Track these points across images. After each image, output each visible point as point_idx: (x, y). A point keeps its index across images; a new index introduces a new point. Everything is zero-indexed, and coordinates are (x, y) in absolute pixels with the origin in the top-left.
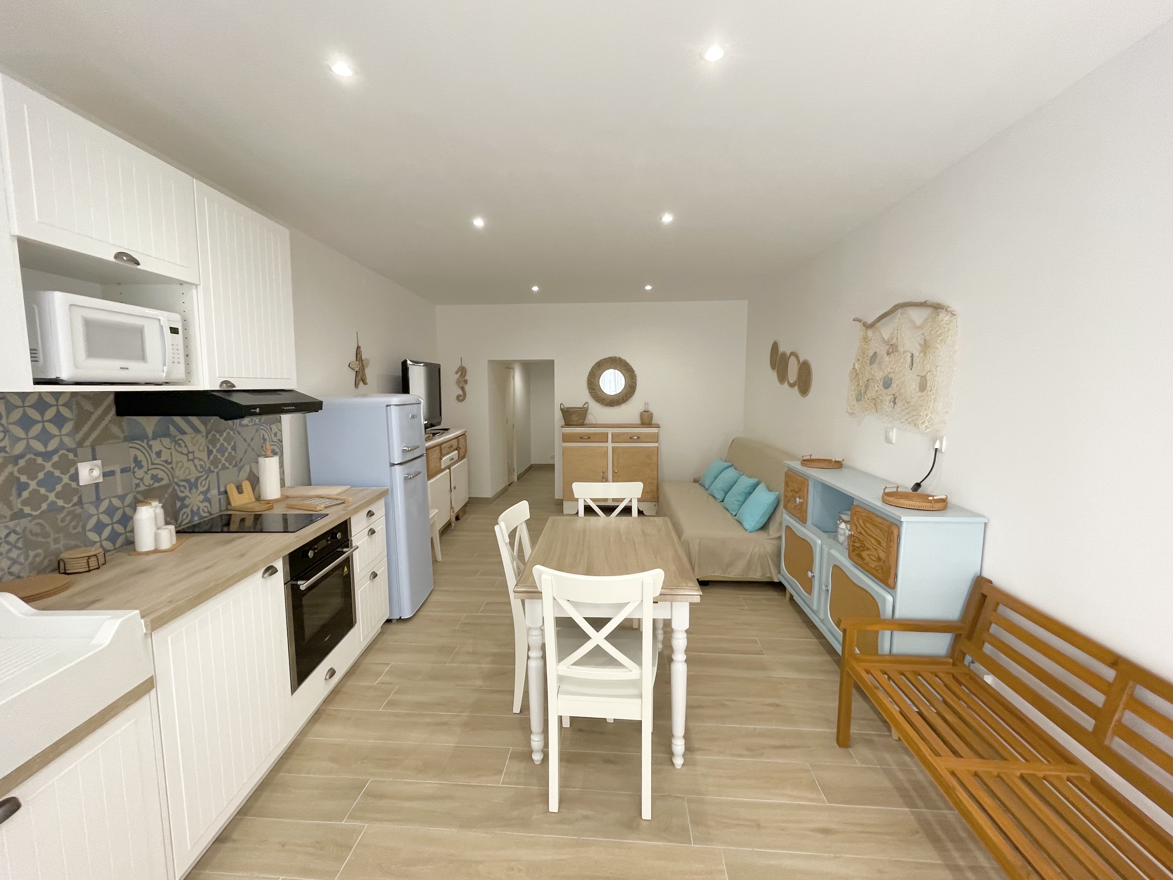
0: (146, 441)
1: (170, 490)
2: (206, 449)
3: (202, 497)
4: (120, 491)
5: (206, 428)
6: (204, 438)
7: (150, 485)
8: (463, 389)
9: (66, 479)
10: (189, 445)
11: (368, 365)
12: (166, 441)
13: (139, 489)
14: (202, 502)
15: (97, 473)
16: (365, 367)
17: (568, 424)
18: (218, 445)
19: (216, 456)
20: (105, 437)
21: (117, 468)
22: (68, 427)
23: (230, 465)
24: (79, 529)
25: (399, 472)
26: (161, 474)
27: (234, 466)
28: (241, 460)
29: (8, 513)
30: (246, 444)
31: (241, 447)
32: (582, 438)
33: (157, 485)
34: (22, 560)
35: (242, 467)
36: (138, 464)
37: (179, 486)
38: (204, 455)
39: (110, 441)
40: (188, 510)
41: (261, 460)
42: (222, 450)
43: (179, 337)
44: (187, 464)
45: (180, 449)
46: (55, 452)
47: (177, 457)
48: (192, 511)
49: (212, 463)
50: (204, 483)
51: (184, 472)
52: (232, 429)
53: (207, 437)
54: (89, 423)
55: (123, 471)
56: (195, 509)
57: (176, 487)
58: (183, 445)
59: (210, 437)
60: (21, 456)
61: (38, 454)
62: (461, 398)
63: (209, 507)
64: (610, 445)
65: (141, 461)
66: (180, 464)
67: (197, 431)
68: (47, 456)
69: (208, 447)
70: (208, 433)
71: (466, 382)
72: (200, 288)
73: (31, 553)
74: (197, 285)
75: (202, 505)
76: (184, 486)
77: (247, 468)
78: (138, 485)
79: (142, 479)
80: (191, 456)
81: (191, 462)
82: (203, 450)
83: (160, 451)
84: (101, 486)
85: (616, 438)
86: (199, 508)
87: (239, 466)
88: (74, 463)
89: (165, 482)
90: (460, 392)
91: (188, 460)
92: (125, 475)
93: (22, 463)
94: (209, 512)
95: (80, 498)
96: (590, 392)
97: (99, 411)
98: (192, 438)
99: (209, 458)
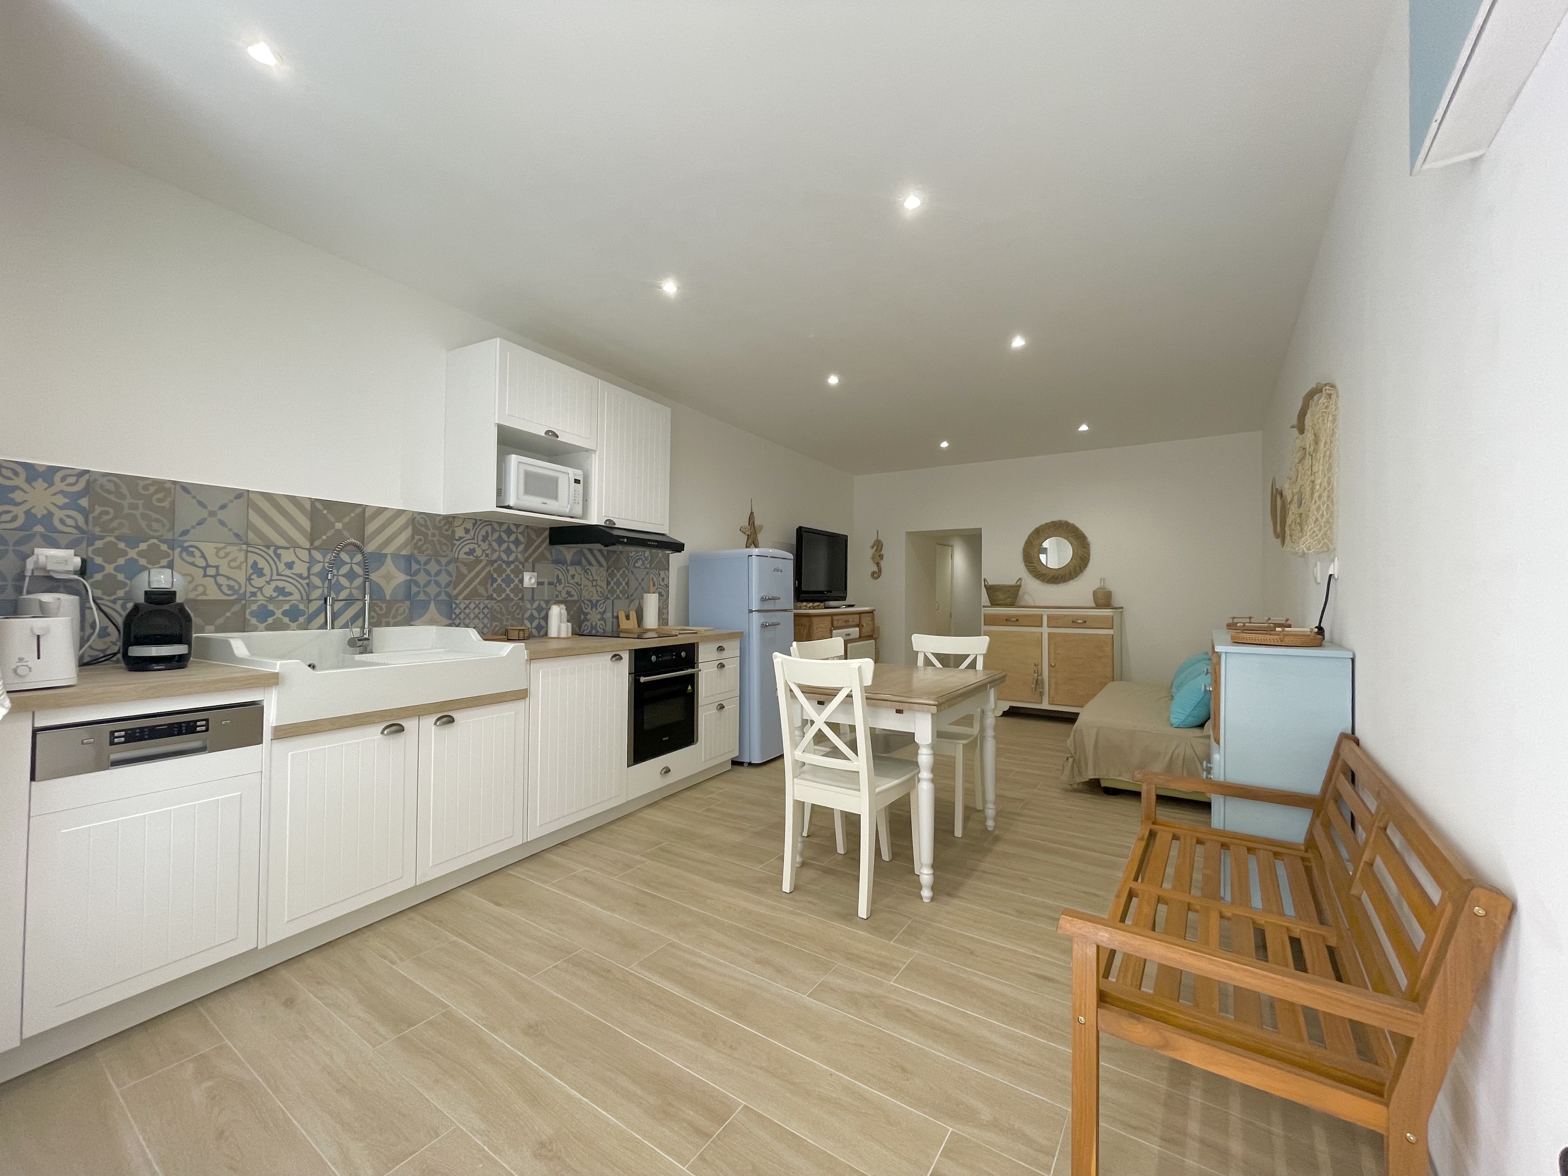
0: (565, 565)
1: (578, 604)
2: (606, 579)
3: (599, 616)
4: (546, 598)
5: (607, 564)
6: (605, 572)
7: (564, 598)
8: (878, 564)
9: (516, 581)
10: (594, 575)
11: (761, 530)
12: (579, 568)
13: (557, 599)
14: (599, 620)
15: (533, 581)
16: (757, 532)
17: (994, 603)
18: (615, 579)
19: (612, 587)
20: (541, 559)
21: (546, 580)
22: (521, 548)
23: (623, 596)
24: (520, 616)
25: (756, 620)
26: (573, 592)
27: (626, 598)
28: (632, 595)
29: (485, 594)
30: (638, 583)
31: (633, 584)
32: (1008, 621)
33: (569, 598)
34: (489, 626)
35: (633, 600)
36: (559, 581)
37: (584, 603)
38: (604, 585)
39: (544, 562)
40: (589, 624)
41: (645, 595)
42: (618, 584)
43: (580, 486)
44: (592, 589)
45: (587, 576)
46: (513, 562)
47: (585, 582)
48: (591, 625)
49: (609, 591)
50: (602, 606)
51: (589, 594)
52: (627, 569)
53: (607, 571)
54: (533, 547)
55: (550, 583)
56: (594, 624)
57: (582, 604)
58: (590, 574)
59: (610, 571)
60: (495, 561)
61: (504, 562)
62: (875, 575)
63: (604, 625)
64: (1045, 630)
65: (561, 579)
66: (586, 588)
67: (601, 565)
68: (508, 564)
69: (607, 579)
70: (608, 568)
71: (881, 557)
72: (597, 453)
73: (494, 624)
74: (595, 451)
75: (599, 623)
76: (587, 604)
77: (637, 603)
78: (557, 596)
79: (560, 592)
80: (594, 583)
81: (594, 588)
82: (604, 580)
83: (574, 575)
84: (535, 590)
85: (1054, 621)
86: (597, 624)
87: (630, 598)
88: (522, 572)
89: (575, 598)
90: (875, 569)
91: (593, 586)
92: (550, 586)
93: (495, 565)
94: (604, 629)
95: (523, 595)
96: (1026, 566)
97: (540, 539)
98: (597, 570)
99: (607, 587)
